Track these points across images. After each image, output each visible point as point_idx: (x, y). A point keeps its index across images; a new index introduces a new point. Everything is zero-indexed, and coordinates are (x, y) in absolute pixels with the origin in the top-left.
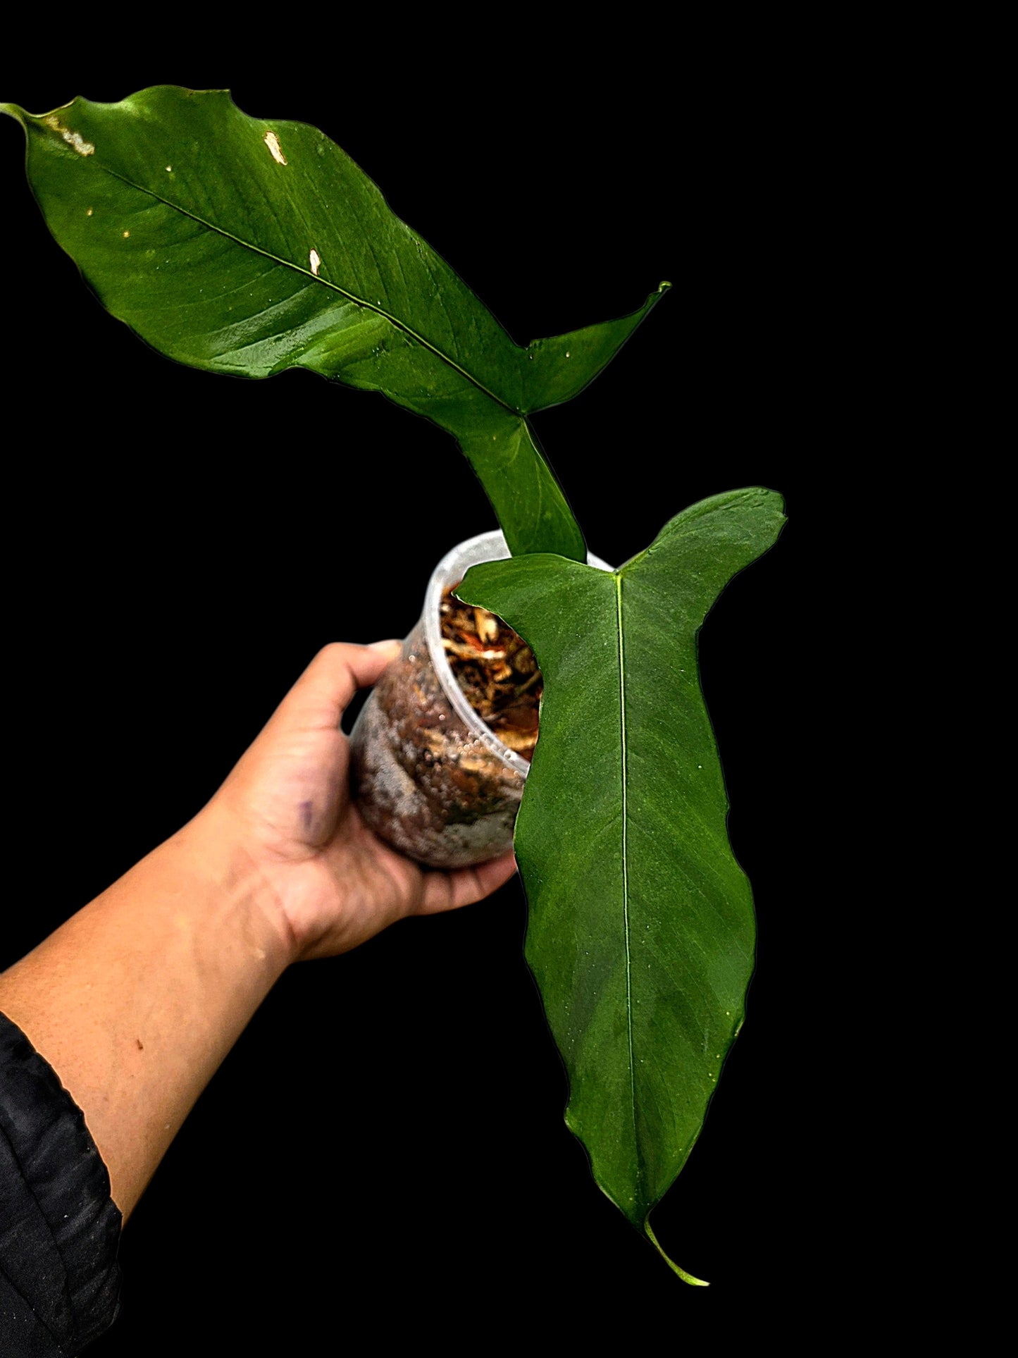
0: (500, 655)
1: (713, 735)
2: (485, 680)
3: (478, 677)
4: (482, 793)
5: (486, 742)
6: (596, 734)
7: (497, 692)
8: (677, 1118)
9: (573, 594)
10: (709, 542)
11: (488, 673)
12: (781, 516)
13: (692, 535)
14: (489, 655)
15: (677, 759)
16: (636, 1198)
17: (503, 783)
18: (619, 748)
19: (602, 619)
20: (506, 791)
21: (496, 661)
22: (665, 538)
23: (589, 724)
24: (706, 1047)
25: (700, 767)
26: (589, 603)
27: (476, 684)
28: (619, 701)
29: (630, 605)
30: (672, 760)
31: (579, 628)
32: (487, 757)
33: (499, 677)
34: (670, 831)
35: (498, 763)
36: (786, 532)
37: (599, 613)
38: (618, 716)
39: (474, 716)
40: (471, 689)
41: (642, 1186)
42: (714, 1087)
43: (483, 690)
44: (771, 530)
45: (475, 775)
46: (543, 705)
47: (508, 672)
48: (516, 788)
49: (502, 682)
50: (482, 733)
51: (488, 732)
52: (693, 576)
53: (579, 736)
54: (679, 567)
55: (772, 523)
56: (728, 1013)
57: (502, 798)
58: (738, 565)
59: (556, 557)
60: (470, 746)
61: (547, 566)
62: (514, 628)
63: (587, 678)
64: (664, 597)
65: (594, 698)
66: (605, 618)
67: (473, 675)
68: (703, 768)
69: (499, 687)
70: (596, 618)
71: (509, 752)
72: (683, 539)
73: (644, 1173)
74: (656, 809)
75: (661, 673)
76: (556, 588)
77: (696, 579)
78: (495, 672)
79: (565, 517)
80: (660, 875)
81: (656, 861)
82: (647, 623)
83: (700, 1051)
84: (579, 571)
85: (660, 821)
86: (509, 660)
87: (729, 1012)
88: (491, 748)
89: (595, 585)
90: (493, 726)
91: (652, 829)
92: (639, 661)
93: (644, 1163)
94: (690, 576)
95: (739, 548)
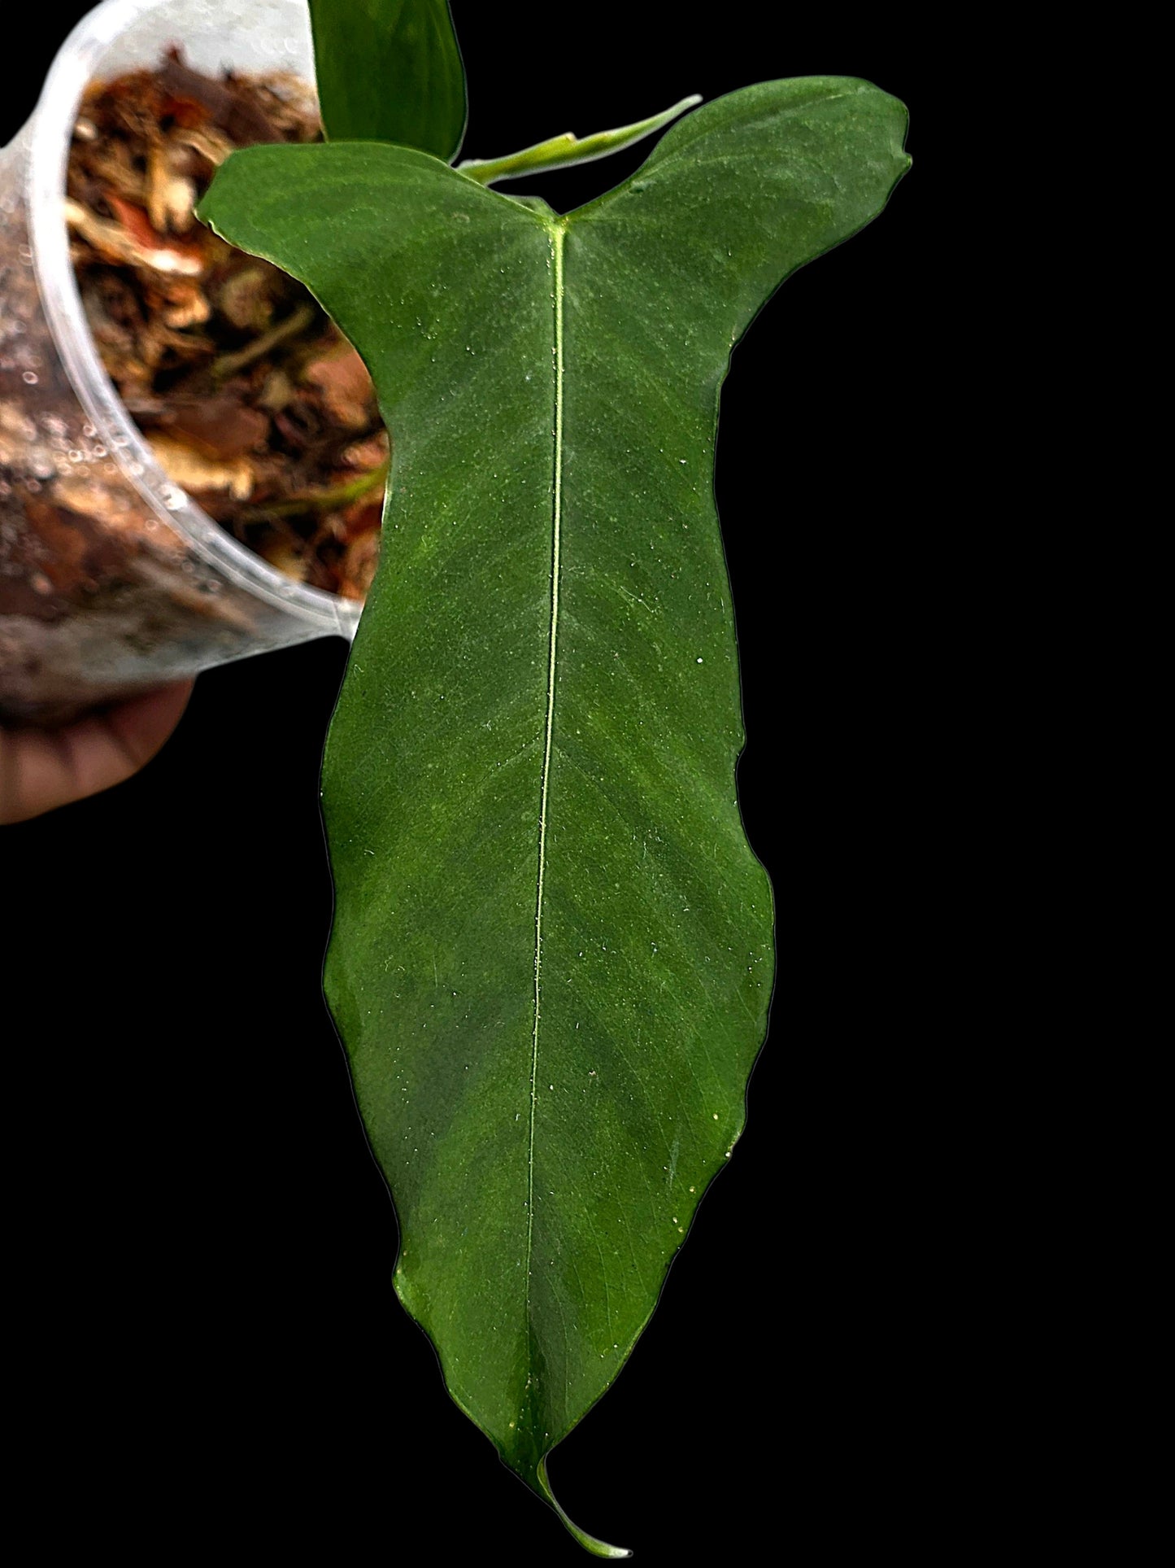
0: (191, 267)
1: (729, 600)
2: (147, 315)
3: (131, 308)
4: (92, 565)
5: (124, 457)
6: (501, 572)
7: (169, 353)
8: (611, 1294)
9: (465, 255)
10: (756, 188)
11: (155, 303)
12: (899, 153)
13: (722, 164)
14: (164, 261)
15: (658, 640)
16: (520, 1424)
17: (144, 550)
18: (545, 601)
19: (522, 320)
20: (148, 569)
21: (179, 279)
22: (666, 162)
23: (488, 549)
24: (672, 1173)
25: (700, 661)
26: (497, 278)
27: (125, 323)
28: (550, 506)
29: (582, 299)
30: (650, 642)
31: (473, 334)
32: (118, 489)
33: (180, 318)
34: (636, 778)
35: (140, 505)
36: (904, 193)
37: (515, 305)
38: (547, 538)
39: (107, 393)
40: (110, 330)
41: (535, 1405)
42: (679, 1242)
43: (136, 342)
44: (878, 181)
45: (84, 523)
46: (393, 496)
47: (199, 310)
48: (169, 567)
49: (185, 331)
50: (118, 434)
51: (132, 436)
52: (716, 257)
53: (466, 571)
54: (689, 231)
55: (878, 167)
56: (716, 1117)
57: (132, 581)
58: (806, 249)
59: (426, 159)
60: (85, 455)
61: (411, 181)
62: (334, 315)
63: (488, 449)
64: (652, 294)
65: (499, 493)
66: (527, 320)
67: (121, 298)
68: (704, 663)
69: (176, 341)
70: (509, 317)
71: (170, 489)
72: (703, 170)
73: (540, 1383)
74: (611, 734)
75: (641, 460)
76: (431, 235)
77: (719, 264)
78: (170, 305)
79: (441, 44)
80: (610, 860)
81: (606, 833)
82: (616, 344)
83: (660, 1179)
84: (480, 202)
85: (618, 758)
86: (209, 285)
87: (718, 1114)
88: (131, 472)
89: (511, 240)
90: (146, 426)
91: (602, 773)
92: (596, 427)
93: (543, 1364)
94: (710, 255)
95: (809, 210)
